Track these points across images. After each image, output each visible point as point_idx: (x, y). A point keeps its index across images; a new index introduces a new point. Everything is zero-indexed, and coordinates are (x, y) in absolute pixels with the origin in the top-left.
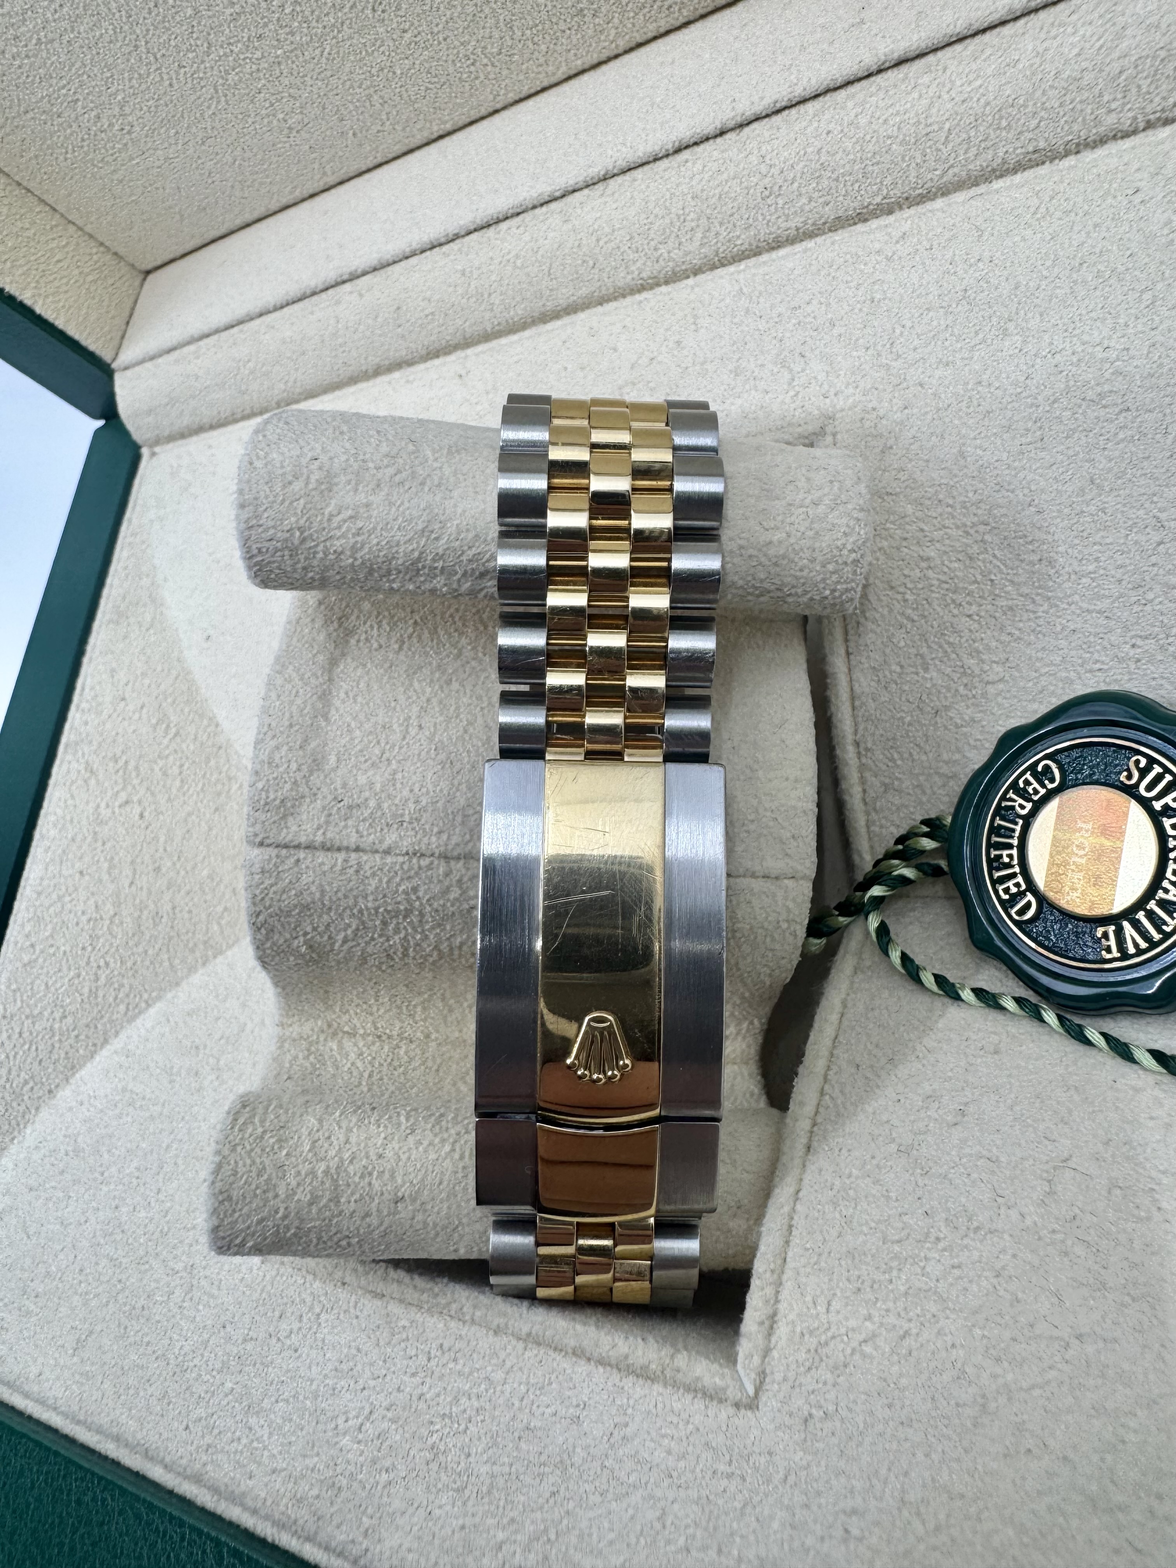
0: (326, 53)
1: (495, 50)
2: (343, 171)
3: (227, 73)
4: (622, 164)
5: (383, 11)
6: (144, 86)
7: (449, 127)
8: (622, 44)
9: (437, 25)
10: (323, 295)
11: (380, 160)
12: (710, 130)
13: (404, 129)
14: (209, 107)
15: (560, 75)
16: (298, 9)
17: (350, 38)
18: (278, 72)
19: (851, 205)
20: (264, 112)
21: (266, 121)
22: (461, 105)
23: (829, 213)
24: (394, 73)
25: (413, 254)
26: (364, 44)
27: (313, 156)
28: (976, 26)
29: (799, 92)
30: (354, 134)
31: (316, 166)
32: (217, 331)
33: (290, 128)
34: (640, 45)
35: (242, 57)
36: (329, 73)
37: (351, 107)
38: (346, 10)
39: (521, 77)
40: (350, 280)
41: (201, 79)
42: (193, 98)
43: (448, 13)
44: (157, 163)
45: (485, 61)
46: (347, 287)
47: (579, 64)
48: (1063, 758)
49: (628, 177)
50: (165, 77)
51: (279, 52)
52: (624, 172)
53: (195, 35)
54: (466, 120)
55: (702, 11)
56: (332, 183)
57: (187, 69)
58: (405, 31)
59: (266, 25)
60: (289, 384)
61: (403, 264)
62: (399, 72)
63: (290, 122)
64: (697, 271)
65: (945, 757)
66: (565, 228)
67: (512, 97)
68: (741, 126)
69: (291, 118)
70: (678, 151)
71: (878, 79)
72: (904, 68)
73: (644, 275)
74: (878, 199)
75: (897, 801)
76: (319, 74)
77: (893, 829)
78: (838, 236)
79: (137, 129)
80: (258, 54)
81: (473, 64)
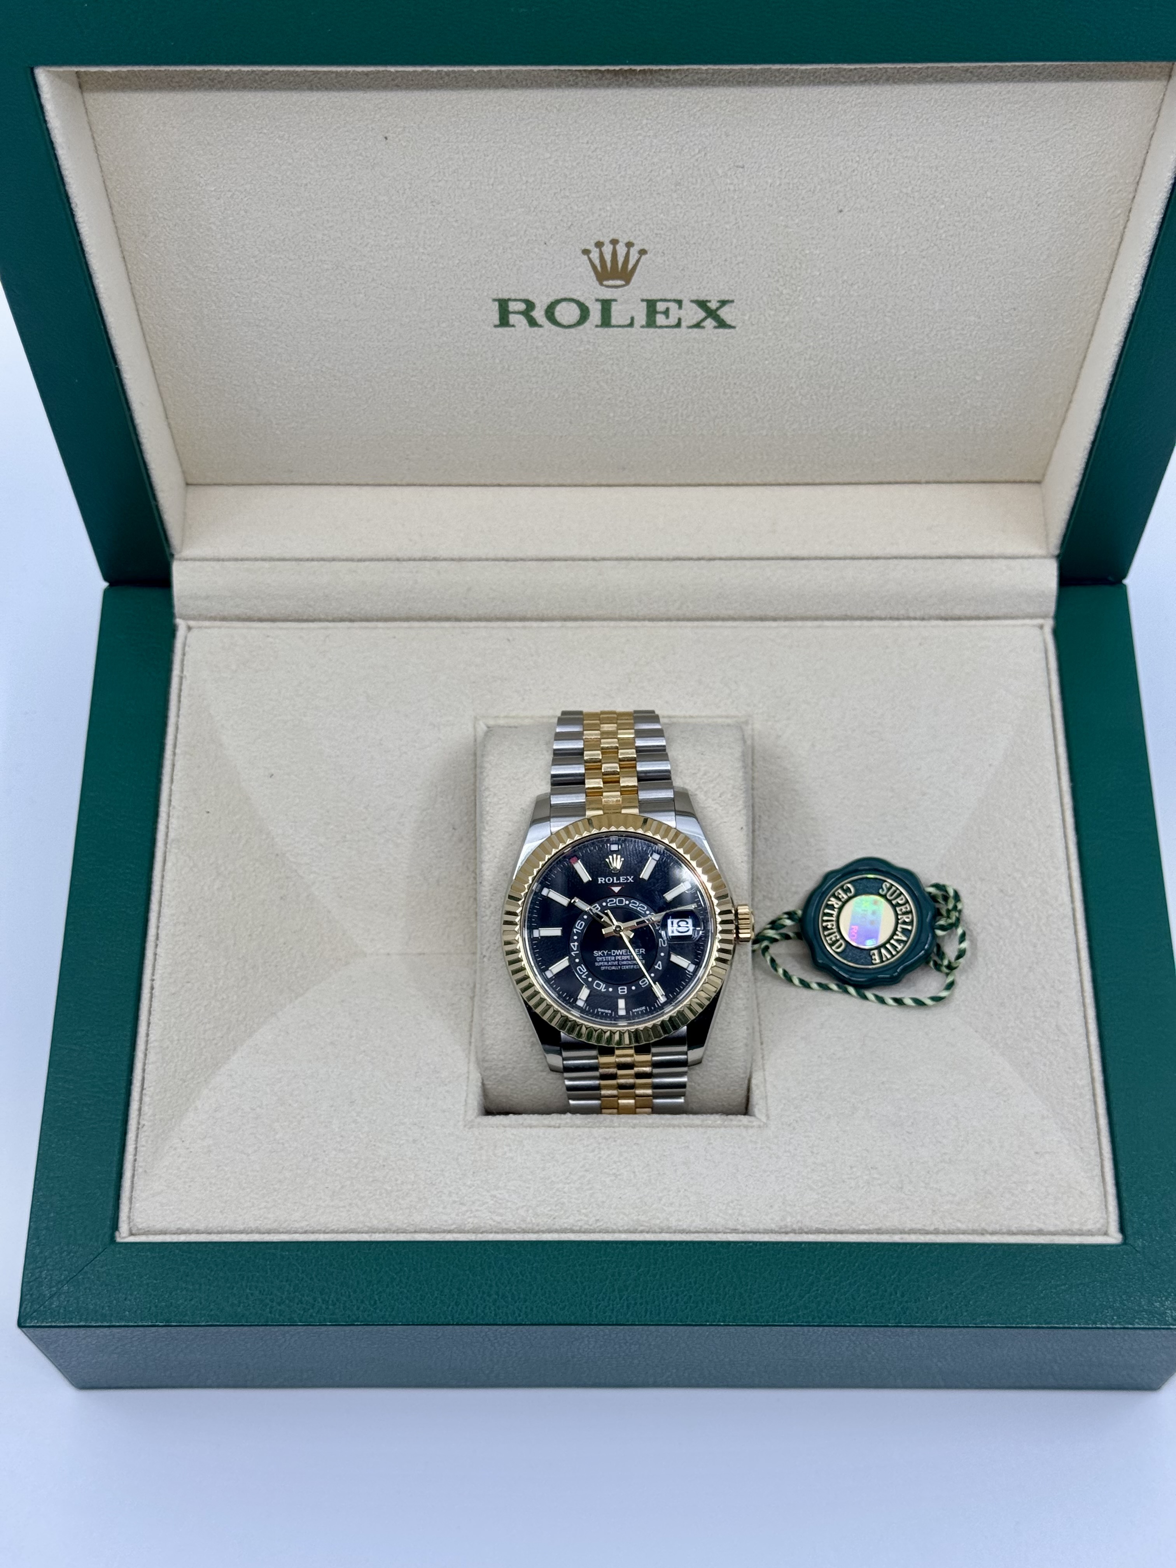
11: (445, 483)
12: (695, 556)
19: (759, 613)
22: (521, 479)
29: (745, 554)
48: (856, 884)
52: (640, 559)
65: (795, 883)
68: (710, 559)
71: (782, 562)
72: (794, 562)
75: (769, 904)
77: (765, 919)
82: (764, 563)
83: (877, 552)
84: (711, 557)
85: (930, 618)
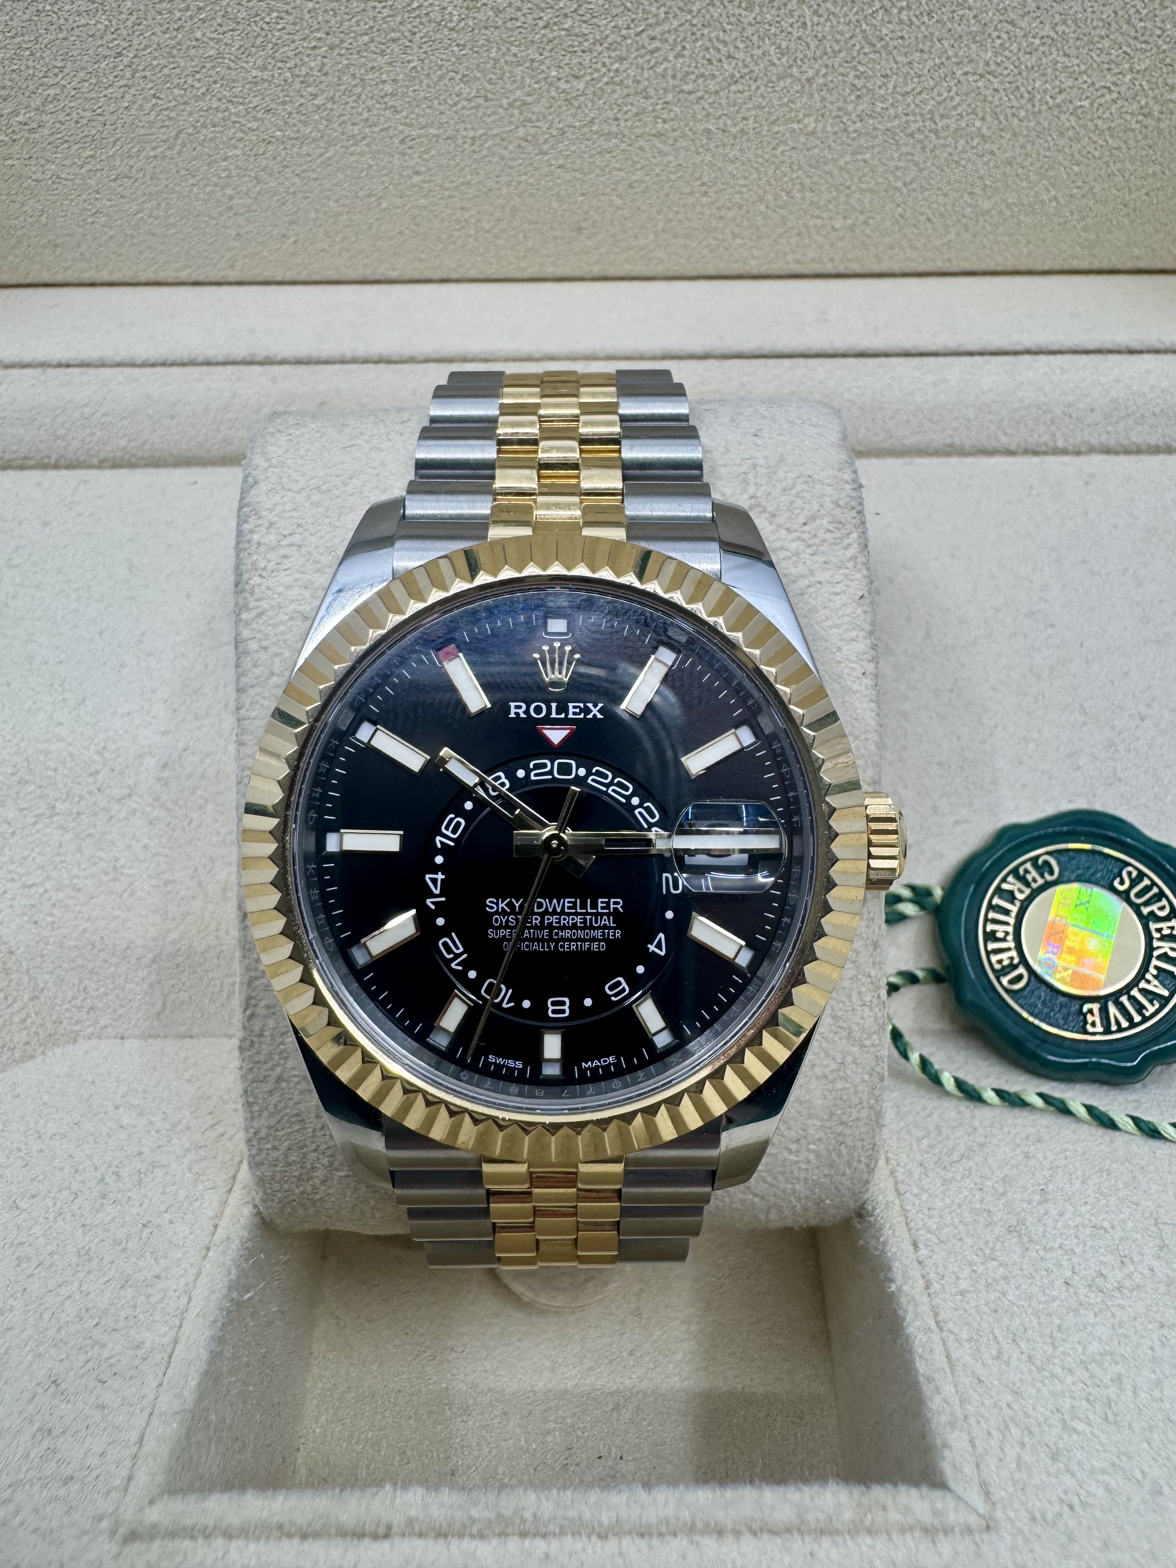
0: (327, 155)
1: (487, 227)
2: (255, 272)
3: (204, 126)
5: (410, 148)
6: (93, 95)
7: (394, 275)
8: (596, 270)
9: (452, 182)
10: (219, 369)
11: (303, 277)
13: (350, 258)
14: (155, 148)
15: (526, 274)
16: (329, 105)
17: (361, 154)
18: (261, 151)
20: (215, 179)
21: (208, 189)
22: (421, 260)
24: (379, 204)
25: (354, 361)
26: (370, 167)
27: (236, 244)
30: (295, 242)
31: (228, 255)
32: (44, 365)
33: (230, 208)
34: (605, 279)
35: (234, 119)
36: (314, 175)
37: (313, 215)
38: (376, 129)
39: (493, 260)
40: (261, 363)
41: (170, 118)
42: (142, 132)
43: (469, 177)
44: (38, 176)
45: (472, 232)
46: (256, 369)
47: (550, 271)
50: (128, 97)
51: (279, 133)
53: (198, 76)
54: (416, 275)
55: (671, 273)
56: (231, 279)
57: (159, 102)
58: (417, 173)
59: (284, 103)
60: (132, 444)
61: (337, 367)
62: (385, 205)
63: (235, 201)
67: (473, 273)
69: (241, 198)
76: (304, 171)
79: (46, 132)
80: (254, 125)
81: (459, 230)
82: (811, 362)
83: (997, 343)
84: (725, 351)
85: (1092, 450)
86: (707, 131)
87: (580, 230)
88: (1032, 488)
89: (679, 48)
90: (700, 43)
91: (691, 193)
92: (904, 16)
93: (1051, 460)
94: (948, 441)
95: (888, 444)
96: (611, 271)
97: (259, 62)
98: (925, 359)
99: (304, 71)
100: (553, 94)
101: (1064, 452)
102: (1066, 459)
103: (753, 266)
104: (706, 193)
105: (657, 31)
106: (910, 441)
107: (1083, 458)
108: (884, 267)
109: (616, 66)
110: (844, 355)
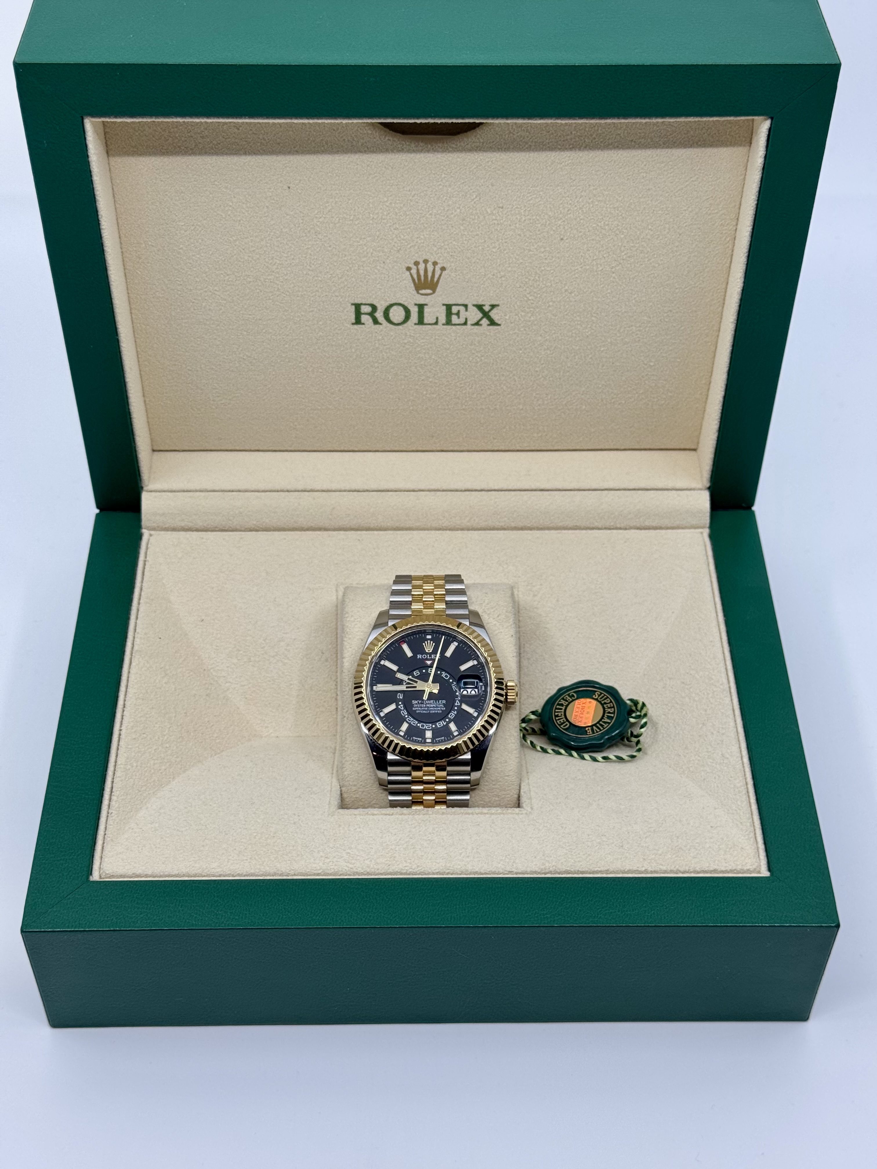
1: (396, 435)
2: (299, 448)
4: (444, 488)
8: (438, 449)
13: (340, 444)
15: (411, 449)
23: (513, 525)
27: (294, 439)
28: (565, 488)
31: (291, 443)
34: (442, 451)
36: (330, 419)
37: (327, 430)
39: (397, 445)
40: (309, 491)
41: (279, 403)
42: (268, 406)
43: (390, 421)
44: (223, 418)
45: (390, 437)
46: (307, 494)
49: (444, 493)
50: (265, 397)
51: (319, 408)
53: (293, 392)
54: (365, 449)
64: (462, 529)
66: (417, 501)
67: (388, 449)
70: (465, 491)
73: (443, 525)
74: (529, 525)
78: (515, 532)
81: (384, 436)
86: (482, 409)
87: (433, 437)
88: (604, 544)
89: (470, 387)
90: (478, 385)
91: (477, 426)
92: (551, 379)
93: (615, 531)
94: (575, 525)
95: (551, 525)
96: (445, 449)
97: (317, 388)
98: (567, 492)
99: (333, 390)
100: (424, 398)
101: (620, 529)
102: (621, 531)
103: (503, 448)
104: (482, 426)
105: (463, 382)
106: (560, 524)
107: (627, 531)
108: (556, 448)
109: (448, 391)
110: (535, 490)
